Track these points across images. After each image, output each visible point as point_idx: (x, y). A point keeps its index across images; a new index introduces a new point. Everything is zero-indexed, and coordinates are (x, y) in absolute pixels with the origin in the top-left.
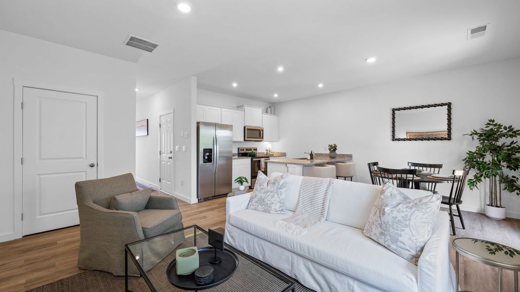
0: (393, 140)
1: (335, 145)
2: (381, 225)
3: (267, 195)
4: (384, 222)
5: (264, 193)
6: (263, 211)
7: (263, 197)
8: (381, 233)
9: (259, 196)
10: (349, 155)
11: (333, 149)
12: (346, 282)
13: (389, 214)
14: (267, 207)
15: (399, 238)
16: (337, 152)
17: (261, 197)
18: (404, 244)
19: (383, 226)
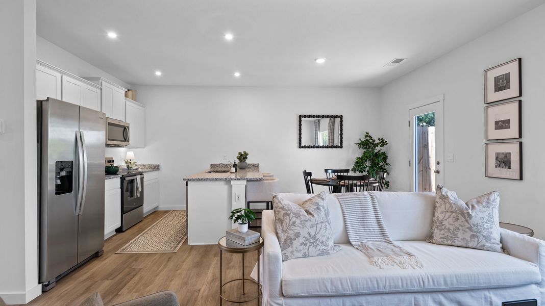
0: (300, 148)
1: (245, 152)
2: (470, 229)
3: (318, 229)
4: (473, 224)
5: (312, 226)
6: (319, 255)
7: (313, 234)
8: (473, 236)
9: (304, 233)
10: (256, 164)
11: (243, 157)
12: (483, 296)
13: (476, 217)
14: (324, 247)
15: (491, 235)
16: (248, 161)
17: (309, 234)
18: (495, 239)
19: (474, 228)
